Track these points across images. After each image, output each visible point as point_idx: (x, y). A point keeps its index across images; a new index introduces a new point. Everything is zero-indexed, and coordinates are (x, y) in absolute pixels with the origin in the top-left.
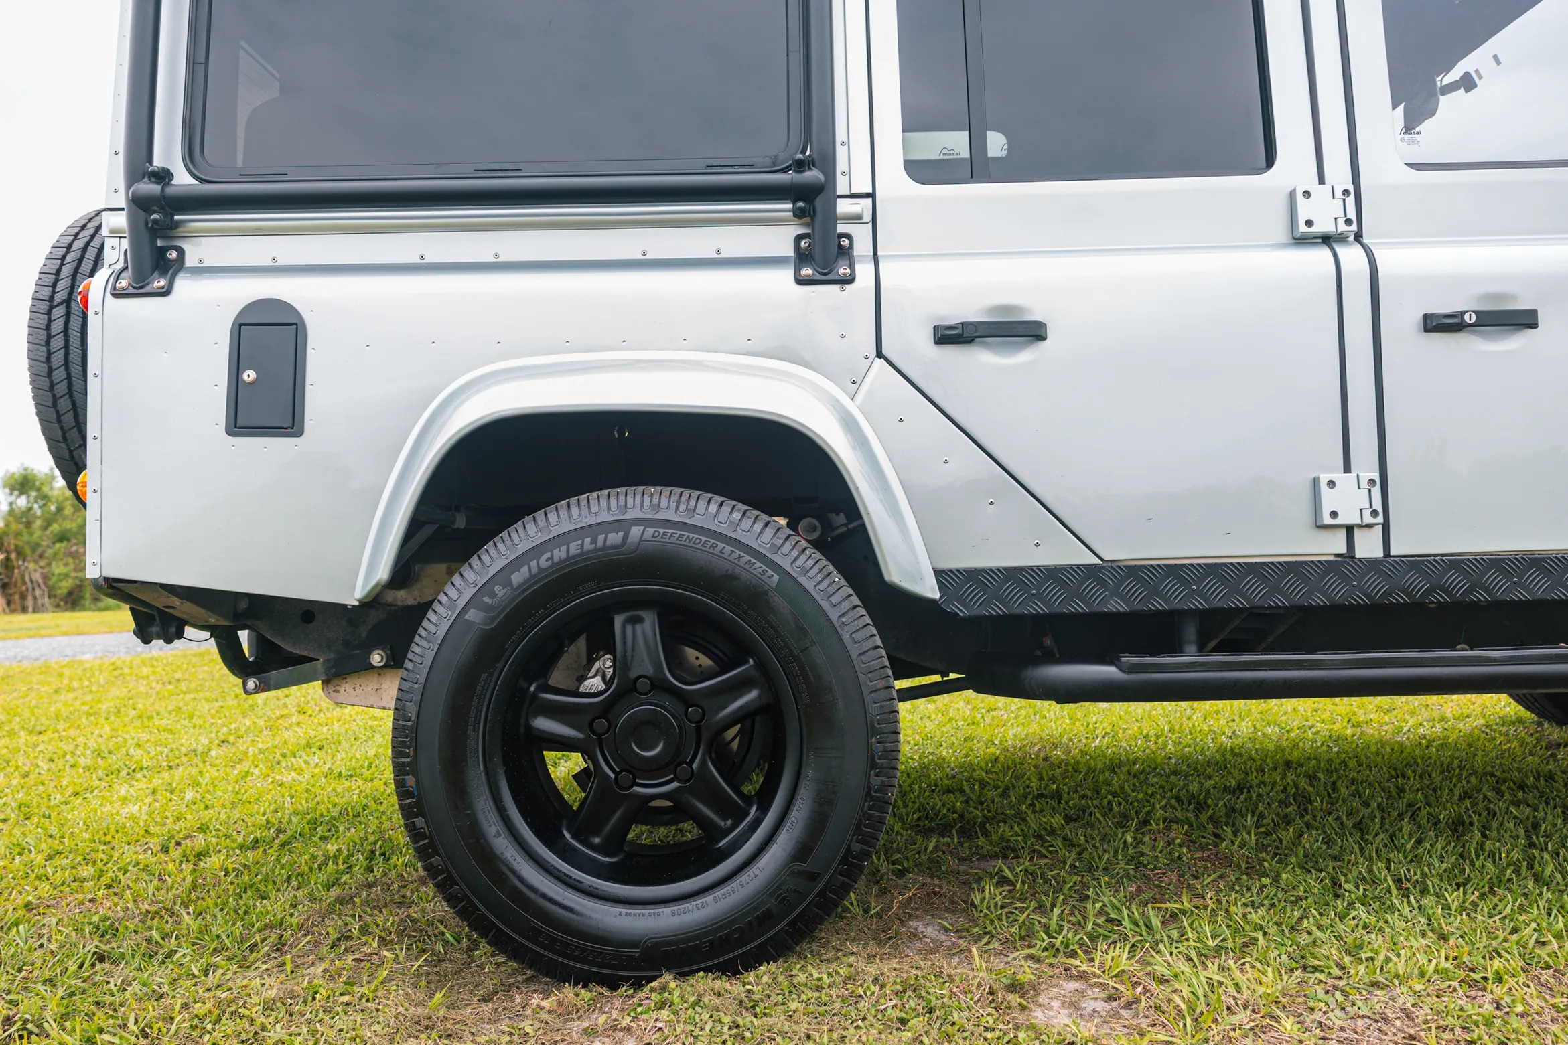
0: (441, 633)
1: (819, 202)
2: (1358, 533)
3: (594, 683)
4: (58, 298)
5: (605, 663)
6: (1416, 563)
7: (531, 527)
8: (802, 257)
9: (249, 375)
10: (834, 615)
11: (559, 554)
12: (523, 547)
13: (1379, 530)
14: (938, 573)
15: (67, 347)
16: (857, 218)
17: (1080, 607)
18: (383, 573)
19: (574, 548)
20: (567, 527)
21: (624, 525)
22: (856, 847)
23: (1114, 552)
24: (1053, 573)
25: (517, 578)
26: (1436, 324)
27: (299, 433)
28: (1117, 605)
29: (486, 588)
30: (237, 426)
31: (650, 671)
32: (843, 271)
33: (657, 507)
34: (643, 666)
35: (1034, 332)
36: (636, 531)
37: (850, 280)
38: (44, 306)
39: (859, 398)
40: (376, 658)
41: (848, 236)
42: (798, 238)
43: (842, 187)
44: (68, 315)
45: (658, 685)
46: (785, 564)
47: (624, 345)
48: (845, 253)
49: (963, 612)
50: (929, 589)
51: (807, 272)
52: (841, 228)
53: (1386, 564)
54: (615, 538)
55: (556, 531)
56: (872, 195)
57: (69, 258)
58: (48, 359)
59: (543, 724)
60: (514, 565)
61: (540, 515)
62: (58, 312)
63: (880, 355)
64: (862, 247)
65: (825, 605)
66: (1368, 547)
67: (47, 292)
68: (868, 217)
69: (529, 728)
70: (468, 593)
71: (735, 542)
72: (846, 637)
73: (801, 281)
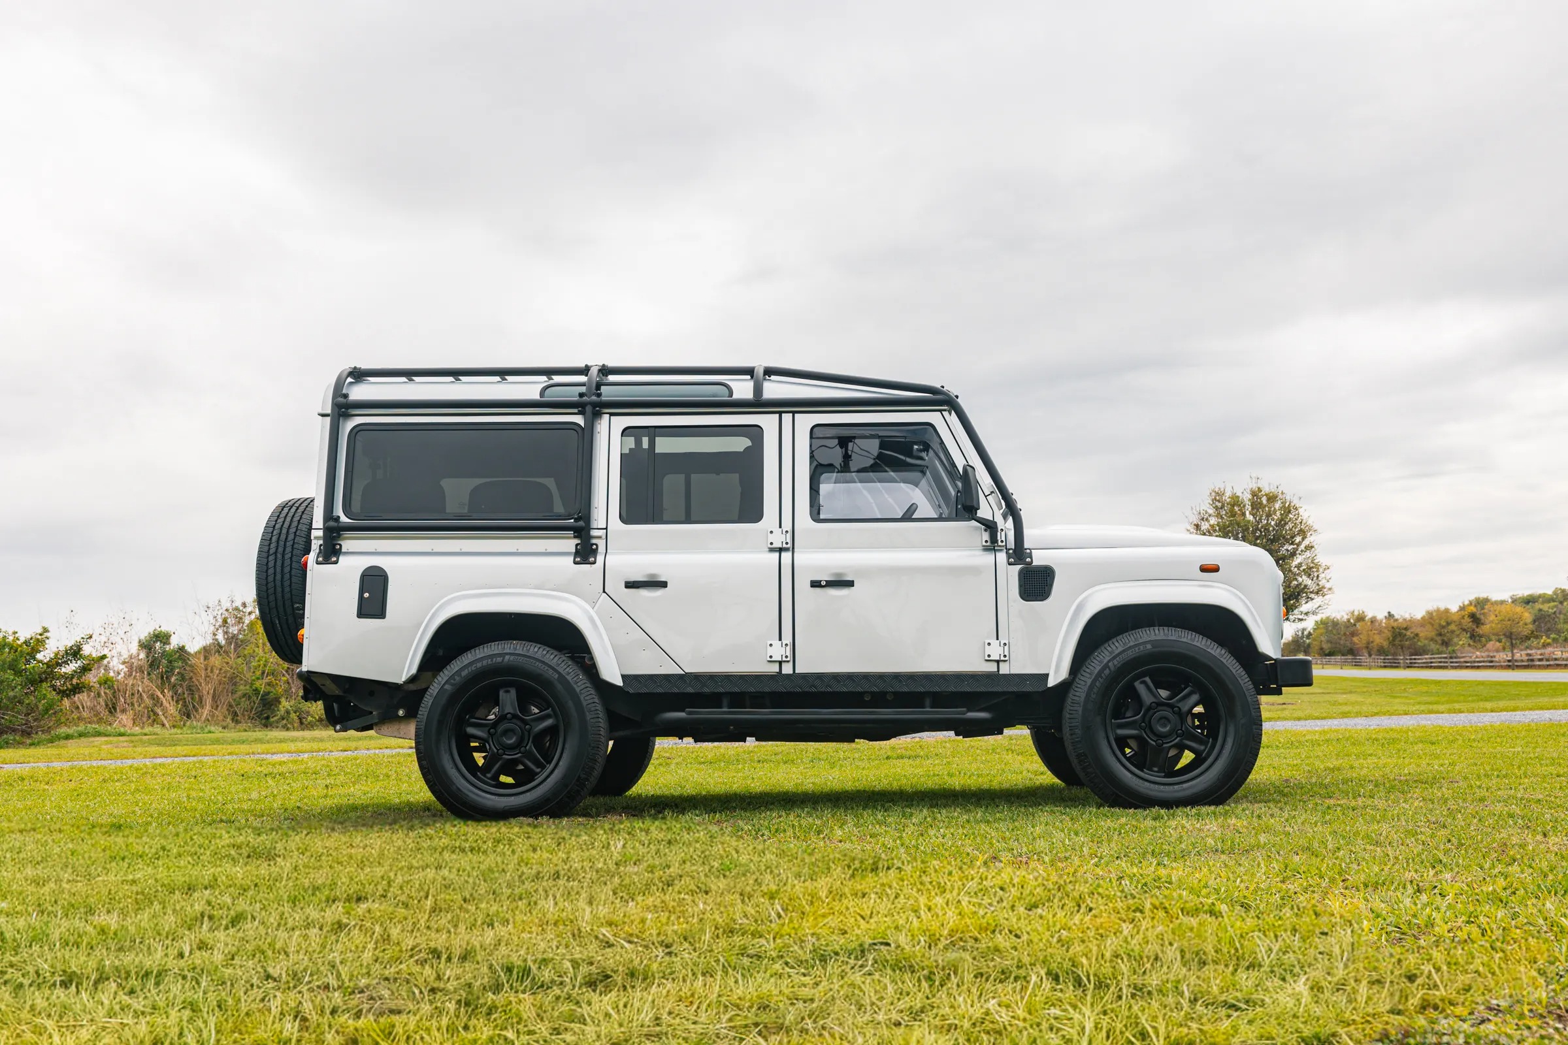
0: (435, 694)
1: (583, 533)
2: (783, 664)
3: (492, 717)
4: (272, 551)
5: (496, 710)
6: (805, 676)
7: (469, 655)
8: (577, 553)
9: (366, 595)
10: (578, 690)
11: (479, 665)
12: (466, 662)
13: (791, 663)
14: (623, 676)
15: (275, 573)
16: (600, 537)
17: (676, 690)
18: (414, 670)
19: (485, 663)
20: (482, 655)
21: (503, 655)
22: (583, 776)
23: (689, 669)
24: (667, 677)
25: (464, 673)
26: (815, 584)
27: (384, 617)
28: (690, 690)
29: (452, 677)
30: (361, 614)
31: (512, 711)
32: (592, 559)
33: (515, 649)
34: (509, 709)
35: (664, 585)
36: (507, 657)
37: (594, 563)
38: (265, 555)
39: (596, 608)
40: (401, 713)
41: (596, 545)
42: (577, 545)
43: (594, 525)
44: (276, 559)
45: (515, 716)
46: (561, 670)
47: (508, 586)
48: (594, 552)
49: (631, 691)
50: (619, 682)
51: (578, 559)
52: (594, 541)
53: (794, 676)
54: (499, 659)
55: (478, 657)
56: (606, 529)
57: (275, 533)
58: (267, 578)
59: (471, 730)
60: (462, 669)
61: (473, 651)
62: (271, 558)
63: (604, 592)
64: (602, 549)
65: (575, 686)
66: (787, 669)
67: (266, 549)
68: (604, 537)
69: (465, 731)
70: (446, 679)
71: (543, 662)
72: (582, 698)
73: (575, 563)
